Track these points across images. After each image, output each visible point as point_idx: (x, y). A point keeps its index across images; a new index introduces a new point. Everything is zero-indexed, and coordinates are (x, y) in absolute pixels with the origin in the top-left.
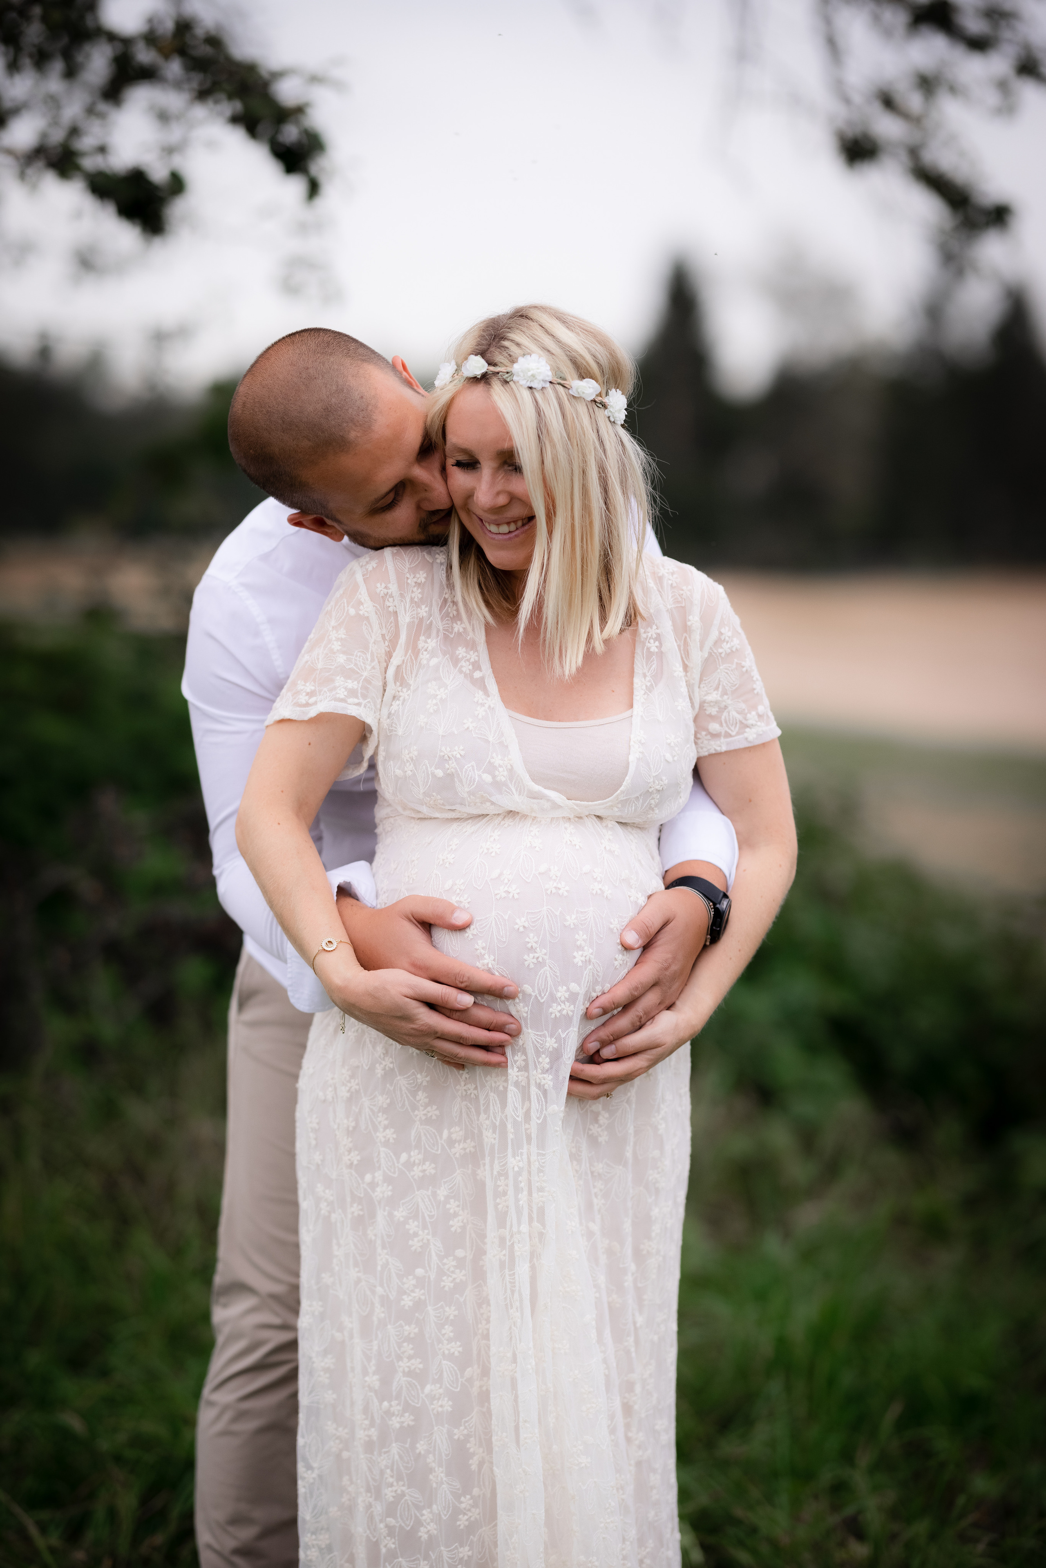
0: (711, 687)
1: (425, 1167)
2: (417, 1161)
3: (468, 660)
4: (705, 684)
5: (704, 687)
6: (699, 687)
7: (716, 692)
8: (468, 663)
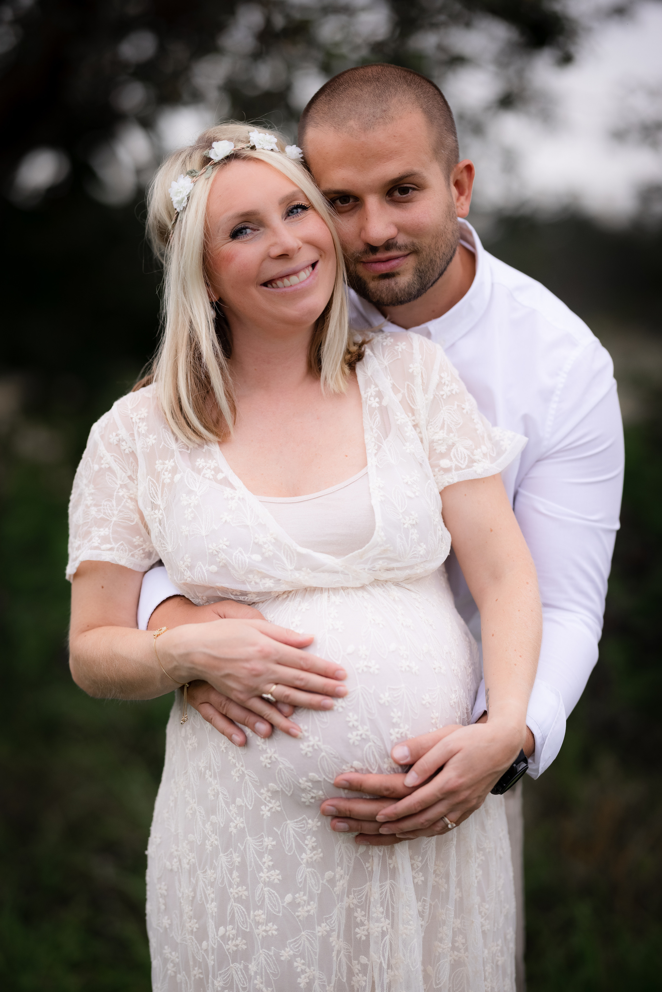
0: (437, 427)
1: (238, 942)
2: (231, 936)
3: (209, 468)
4: (432, 425)
5: (431, 428)
6: (427, 429)
7: (442, 431)
8: (209, 470)
